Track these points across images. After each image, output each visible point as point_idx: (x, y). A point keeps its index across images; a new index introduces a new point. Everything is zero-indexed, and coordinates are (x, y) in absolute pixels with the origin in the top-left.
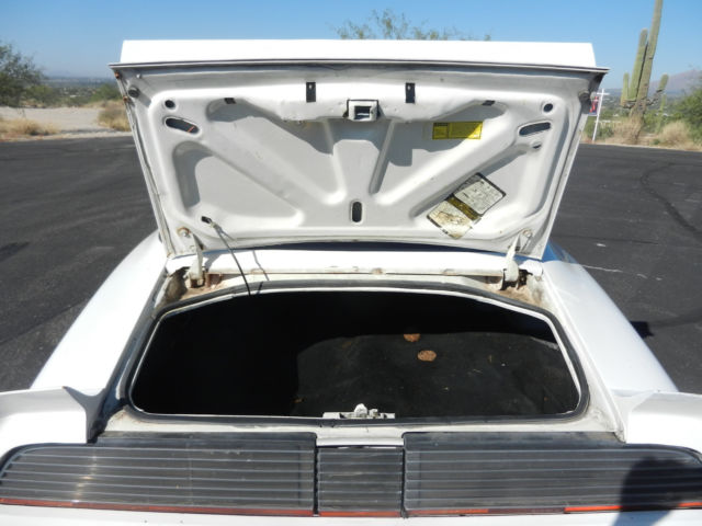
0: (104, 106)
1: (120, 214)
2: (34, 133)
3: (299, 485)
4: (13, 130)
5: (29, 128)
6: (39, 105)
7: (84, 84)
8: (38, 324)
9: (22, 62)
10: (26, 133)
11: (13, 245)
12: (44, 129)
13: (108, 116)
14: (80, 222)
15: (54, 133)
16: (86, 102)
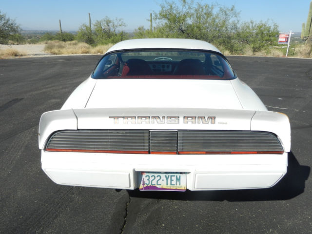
0: (46, 43)
1: (61, 87)
2: (16, 55)
3: (144, 143)
4: (6, 53)
5: (14, 53)
6: (15, 44)
7: (35, 33)
8: (34, 126)
9: (10, 22)
10: (12, 55)
11: (17, 99)
12: (20, 54)
13: (49, 48)
14: (44, 90)
15: (25, 55)
16: (37, 42)
